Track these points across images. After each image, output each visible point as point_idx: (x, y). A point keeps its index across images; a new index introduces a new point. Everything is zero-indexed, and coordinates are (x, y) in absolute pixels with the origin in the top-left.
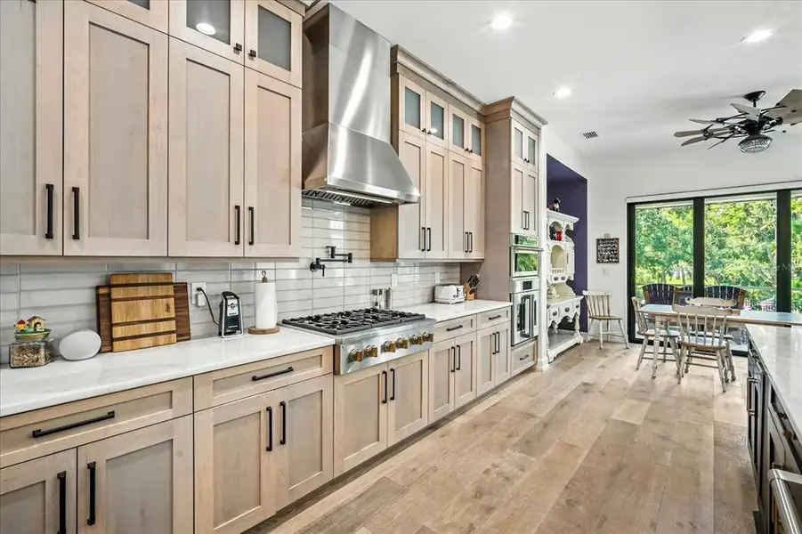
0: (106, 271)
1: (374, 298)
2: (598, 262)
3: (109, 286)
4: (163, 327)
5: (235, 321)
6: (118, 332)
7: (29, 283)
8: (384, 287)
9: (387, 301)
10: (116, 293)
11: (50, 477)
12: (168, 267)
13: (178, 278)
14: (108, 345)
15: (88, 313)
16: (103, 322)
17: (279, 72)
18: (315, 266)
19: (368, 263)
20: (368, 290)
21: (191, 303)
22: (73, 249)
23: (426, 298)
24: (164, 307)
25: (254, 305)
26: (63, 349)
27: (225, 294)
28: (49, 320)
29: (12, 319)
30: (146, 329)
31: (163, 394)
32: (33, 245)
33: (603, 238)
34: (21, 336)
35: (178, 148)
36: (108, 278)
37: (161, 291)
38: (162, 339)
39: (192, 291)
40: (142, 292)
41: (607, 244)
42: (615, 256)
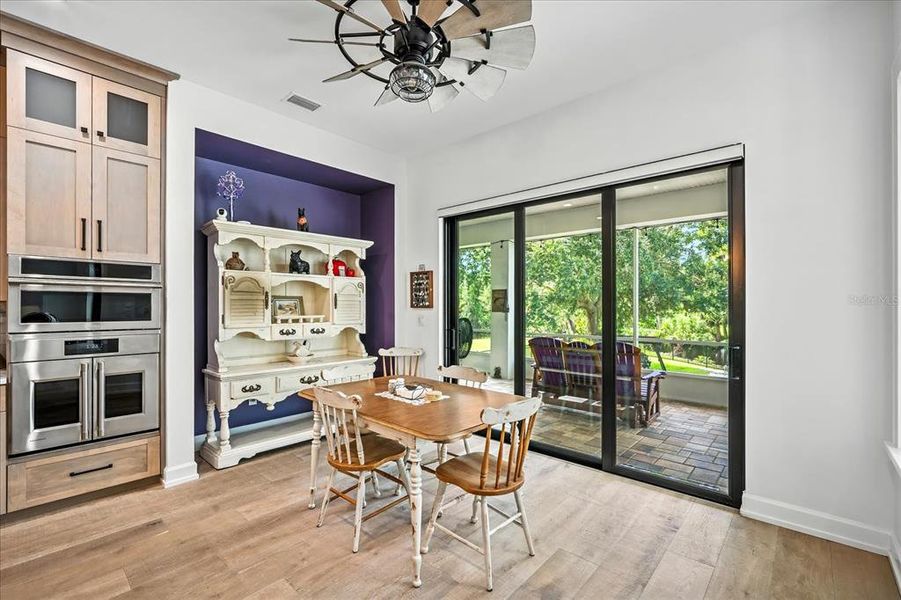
2: (412, 306)
33: (418, 271)
41: (420, 280)
42: (431, 295)
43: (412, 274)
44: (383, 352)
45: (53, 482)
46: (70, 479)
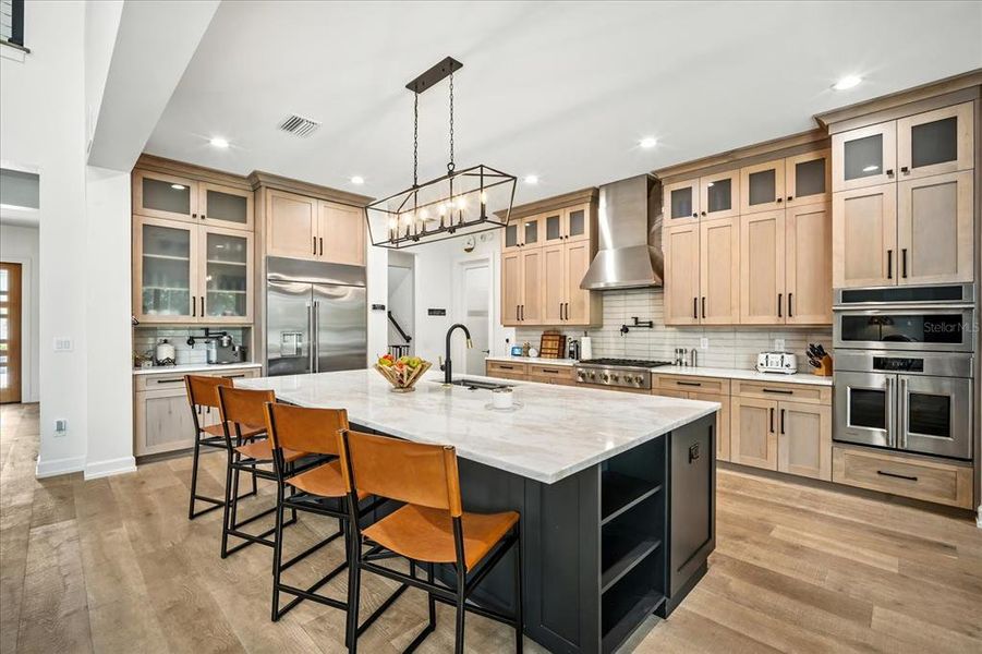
1: (679, 355)
3: (544, 335)
4: (553, 351)
5: (573, 352)
8: (689, 348)
10: (545, 338)
14: (540, 355)
16: (542, 347)
17: (579, 237)
18: (624, 330)
20: (672, 348)
21: (567, 344)
22: (522, 323)
24: (555, 344)
30: (549, 351)
36: (545, 332)
38: (553, 356)
39: (568, 339)
45: (863, 472)
46: (877, 476)
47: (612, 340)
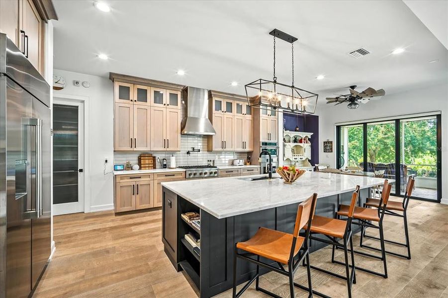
0: (140, 153)
1: (209, 163)
2: (324, 152)
3: (141, 157)
4: (150, 165)
5: (165, 165)
6: (142, 166)
7: (128, 155)
8: (212, 160)
9: (214, 164)
10: (142, 158)
11: (132, 185)
12: (151, 153)
13: (154, 155)
14: (140, 168)
15: (137, 162)
16: (140, 164)
17: (175, 107)
18: (188, 153)
19: (207, 152)
20: (207, 160)
21: (156, 161)
22: (135, 149)
23: (230, 164)
24: (151, 161)
25: (170, 162)
26: (133, 168)
27: (164, 159)
28: (131, 162)
29: (125, 162)
30: (147, 166)
31: (148, 175)
32: (129, 149)
33: (327, 141)
34: (127, 165)
35: (152, 128)
36: (141, 155)
37: (150, 158)
38: (150, 168)
39: (157, 158)
40: (146, 158)
41: (328, 144)
42: (331, 149)
43: (324, 142)
44: (316, 165)
47: (181, 158)
